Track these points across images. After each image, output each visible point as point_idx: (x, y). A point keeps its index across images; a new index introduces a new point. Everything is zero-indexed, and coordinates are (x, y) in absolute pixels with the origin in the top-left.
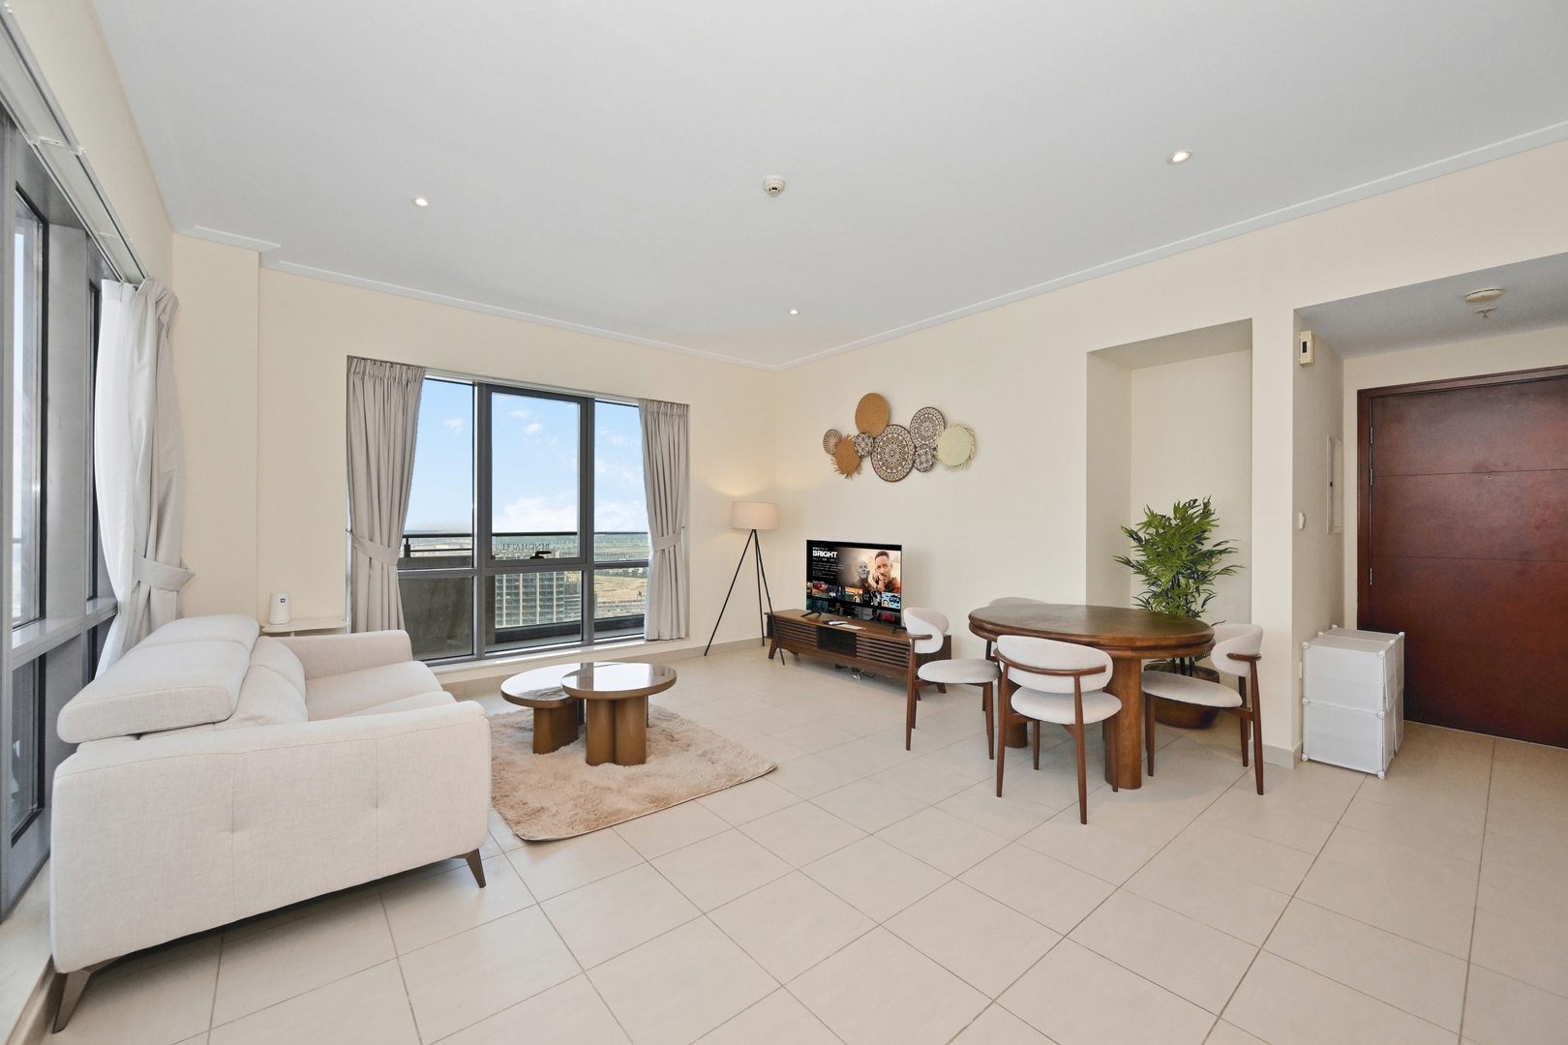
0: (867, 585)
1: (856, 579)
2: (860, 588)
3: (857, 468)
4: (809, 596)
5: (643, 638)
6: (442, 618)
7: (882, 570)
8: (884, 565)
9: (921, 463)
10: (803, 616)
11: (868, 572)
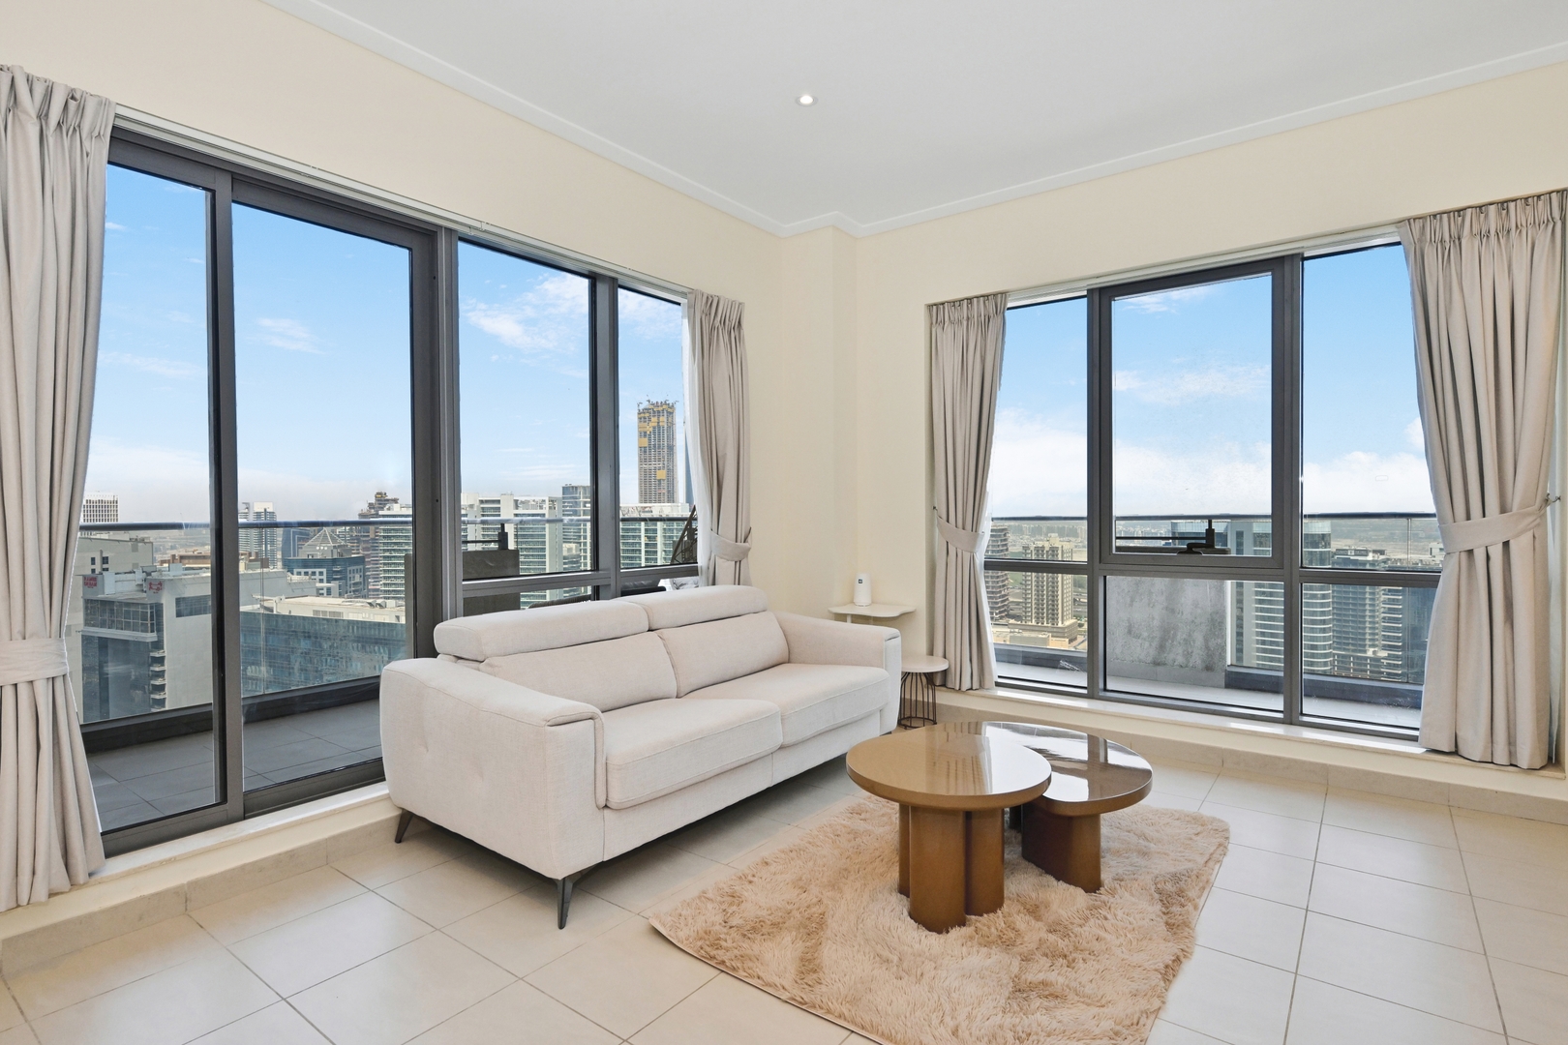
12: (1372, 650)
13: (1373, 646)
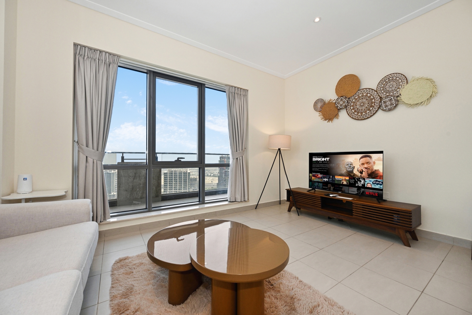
0: (352, 175)
1: (344, 171)
2: (347, 176)
3: (336, 116)
4: (310, 180)
5: (227, 200)
6: (138, 189)
7: (366, 166)
8: (367, 163)
9: (386, 106)
10: (308, 191)
11: (354, 168)
12: (113, 193)
13: (113, 192)
